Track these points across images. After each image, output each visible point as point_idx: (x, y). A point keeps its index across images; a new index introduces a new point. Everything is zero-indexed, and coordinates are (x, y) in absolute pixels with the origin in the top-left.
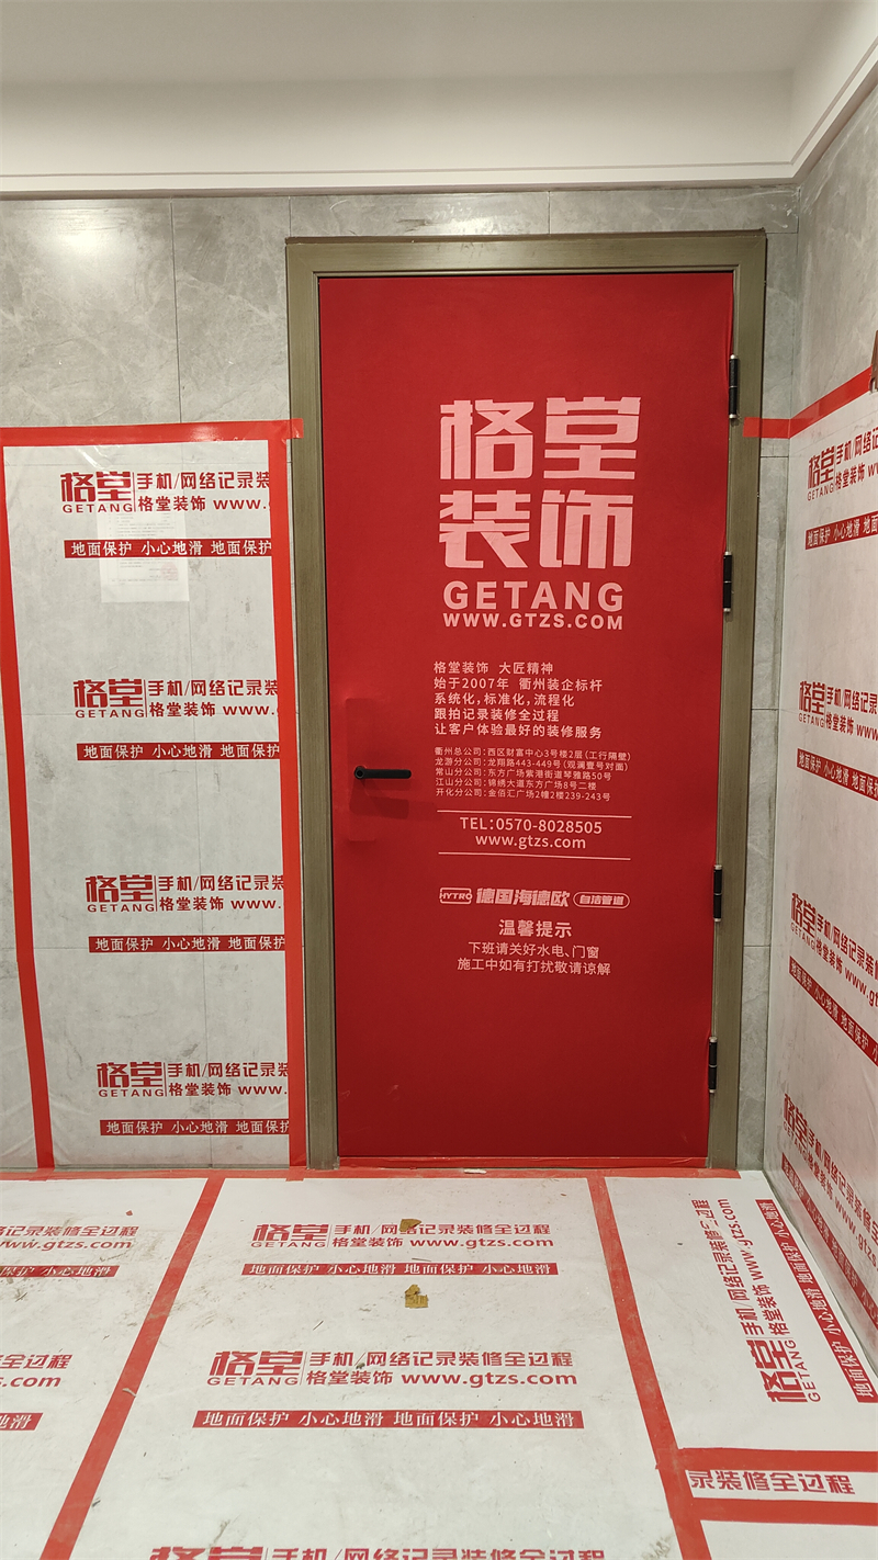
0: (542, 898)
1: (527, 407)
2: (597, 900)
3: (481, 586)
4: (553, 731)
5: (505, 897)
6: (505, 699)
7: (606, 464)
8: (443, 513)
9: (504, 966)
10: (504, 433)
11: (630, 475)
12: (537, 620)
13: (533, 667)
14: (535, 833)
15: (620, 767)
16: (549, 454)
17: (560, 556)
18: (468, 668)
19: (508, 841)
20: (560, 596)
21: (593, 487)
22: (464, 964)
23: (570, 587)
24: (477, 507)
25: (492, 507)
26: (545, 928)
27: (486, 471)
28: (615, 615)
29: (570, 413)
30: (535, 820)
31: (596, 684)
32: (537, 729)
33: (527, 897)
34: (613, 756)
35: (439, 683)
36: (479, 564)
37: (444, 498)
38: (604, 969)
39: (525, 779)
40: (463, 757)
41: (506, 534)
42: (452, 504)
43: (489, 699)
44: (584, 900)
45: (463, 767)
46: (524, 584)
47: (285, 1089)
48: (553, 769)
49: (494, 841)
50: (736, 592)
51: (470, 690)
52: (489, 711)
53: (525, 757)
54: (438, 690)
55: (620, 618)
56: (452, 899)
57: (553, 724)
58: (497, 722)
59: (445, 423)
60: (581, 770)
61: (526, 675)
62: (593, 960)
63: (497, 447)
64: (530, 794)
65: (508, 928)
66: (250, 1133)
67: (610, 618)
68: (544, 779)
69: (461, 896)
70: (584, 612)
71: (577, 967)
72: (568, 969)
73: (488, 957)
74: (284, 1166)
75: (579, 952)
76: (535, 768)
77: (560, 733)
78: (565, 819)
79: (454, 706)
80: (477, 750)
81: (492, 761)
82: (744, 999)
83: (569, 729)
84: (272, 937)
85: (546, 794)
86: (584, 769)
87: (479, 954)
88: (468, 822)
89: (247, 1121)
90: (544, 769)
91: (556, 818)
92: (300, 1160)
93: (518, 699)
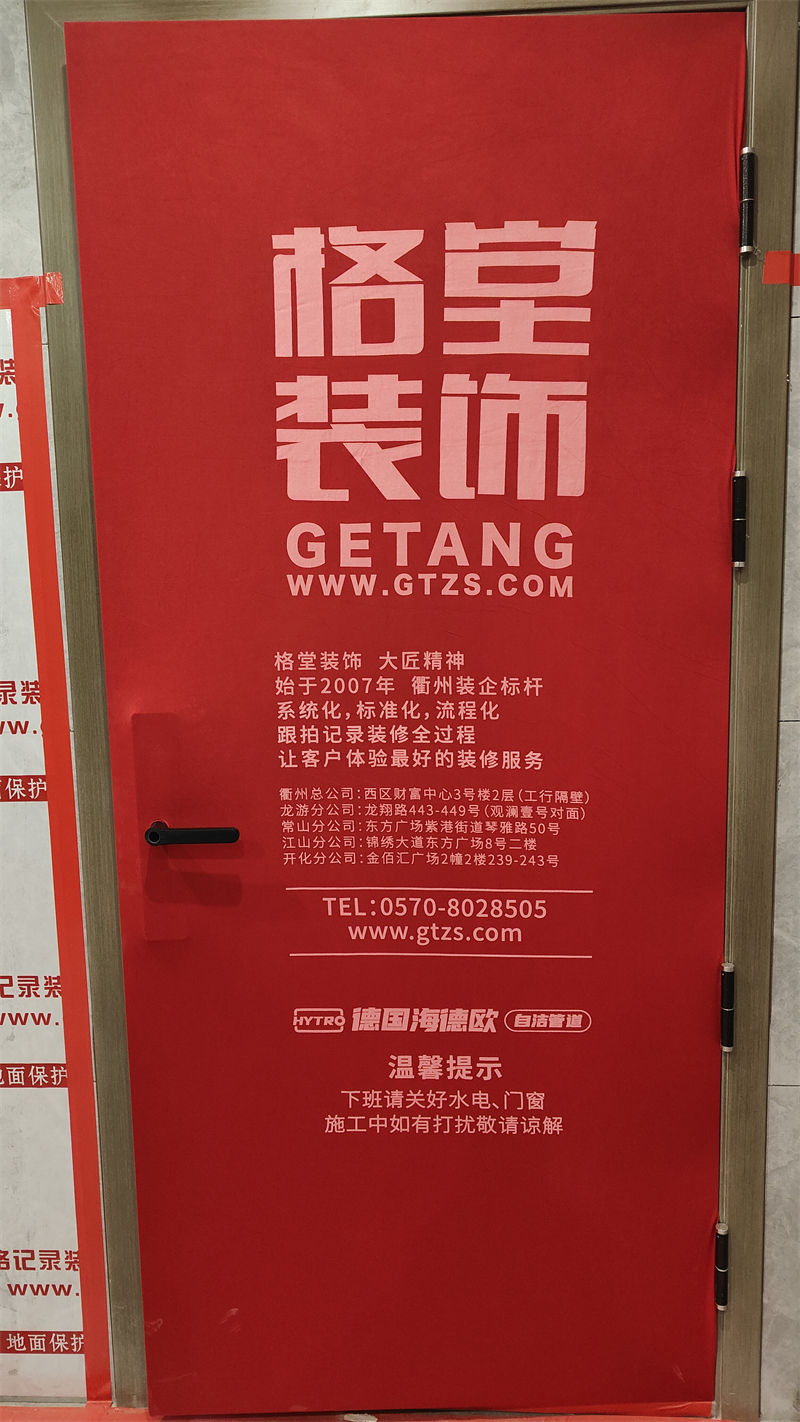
0: (456, 1020)
1: (412, 238)
2: (541, 1020)
3: (346, 529)
4: (467, 760)
5: (396, 1019)
6: (389, 710)
7: (543, 332)
8: (282, 413)
9: (397, 1124)
10: (377, 280)
11: (582, 349)
12: (437, 585)
13: (433, 659)
14: (442, 919)
15: (573, 814)
16: (451, 315)
17: (472, 480)
18: (330, 661)
19: (400, 933)
20: (473, 545)
21: (521, 367)
22: (335, 1123)
23: (490, 531)
24: (335, 402)
25: (360, 401)
26: (461, 1066)
27: (349, 343)
28: (561, 574)
29: (484, 247)
30: (442, 898)
31: (534, 685)
32: (441, 757)
33: (431, 1020)
34: (562, 796)
35: (283, 686)
36: (342, 495)
37: (282, 389)
38: (553, 1125)
39: (425, 834)
40: (325, 802)
41: (384, 445)
42: (294, 398)
43: (364, 710)
44: (522, 1021)
45: (326, 818)
46: (416, 527)
47: (77, 1288)
48: (469, 818)
49: (378, 933)
50: (753, 536)
51: (334, 697)
52: (365, 730)
53: (424, 800)
54: (283, 698)
55: (569, 580)
56: (313, 1025)
57: (466, 747)
58: (378, 746)
59: (281, 266)
60: (513, 820)
61: (422, 672)
62: (536, 1113)
63: (365, 304)
64: (434, 858)
65: (402, 1066)
66: (28, 1351)
67: (554, 580)
68: (454, 835)
69: (328, 1021)
70: (512, 570)
71: (511, 1124)
72: (497, 1127)
73: (373, 1112)
74: (80, 1400)
75: (514, 1100)
76: (439, 818)
77: (478, 762)
78: (489, 897)
79: (309, 723)
80: (347, 791)
81: (371, 809)
82: (770, 1166)
83: (493, 755)
84: (49, 1067)
85: (457, 859)
86: (516, 816)
87: (359, 1108)
88: (336, 905)
89: (23, 1333)
90: (453, 819)
91: (474, 896)
92: (103, 1391)
93: (410, 710)
